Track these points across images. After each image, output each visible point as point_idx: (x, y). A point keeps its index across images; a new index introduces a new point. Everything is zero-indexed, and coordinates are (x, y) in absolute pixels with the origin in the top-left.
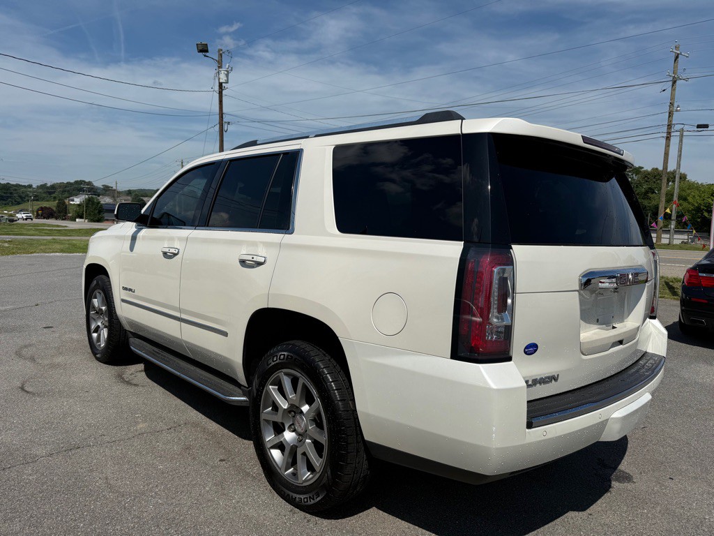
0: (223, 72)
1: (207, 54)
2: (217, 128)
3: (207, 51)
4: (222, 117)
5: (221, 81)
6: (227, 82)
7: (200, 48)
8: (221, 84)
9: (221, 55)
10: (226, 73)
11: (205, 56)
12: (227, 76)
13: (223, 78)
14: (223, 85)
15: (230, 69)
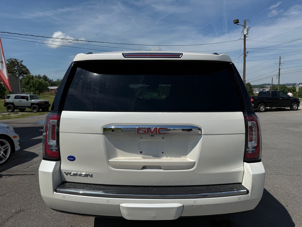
0: (245, 30)
1: (238, 24)
2: (243, 56)
3: (238, 22)
4: (245, 50)
5: (245, 34)
6: (247, 34)
7: (235, 22)
8: (245, 36)
9: (245, 22)
10: (247, 30)
11: (238, 25)
12: (248, 31)
13: (245, 32)
14: (246, 35)
15: (249, 27)
